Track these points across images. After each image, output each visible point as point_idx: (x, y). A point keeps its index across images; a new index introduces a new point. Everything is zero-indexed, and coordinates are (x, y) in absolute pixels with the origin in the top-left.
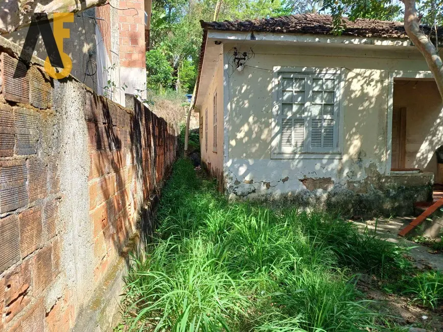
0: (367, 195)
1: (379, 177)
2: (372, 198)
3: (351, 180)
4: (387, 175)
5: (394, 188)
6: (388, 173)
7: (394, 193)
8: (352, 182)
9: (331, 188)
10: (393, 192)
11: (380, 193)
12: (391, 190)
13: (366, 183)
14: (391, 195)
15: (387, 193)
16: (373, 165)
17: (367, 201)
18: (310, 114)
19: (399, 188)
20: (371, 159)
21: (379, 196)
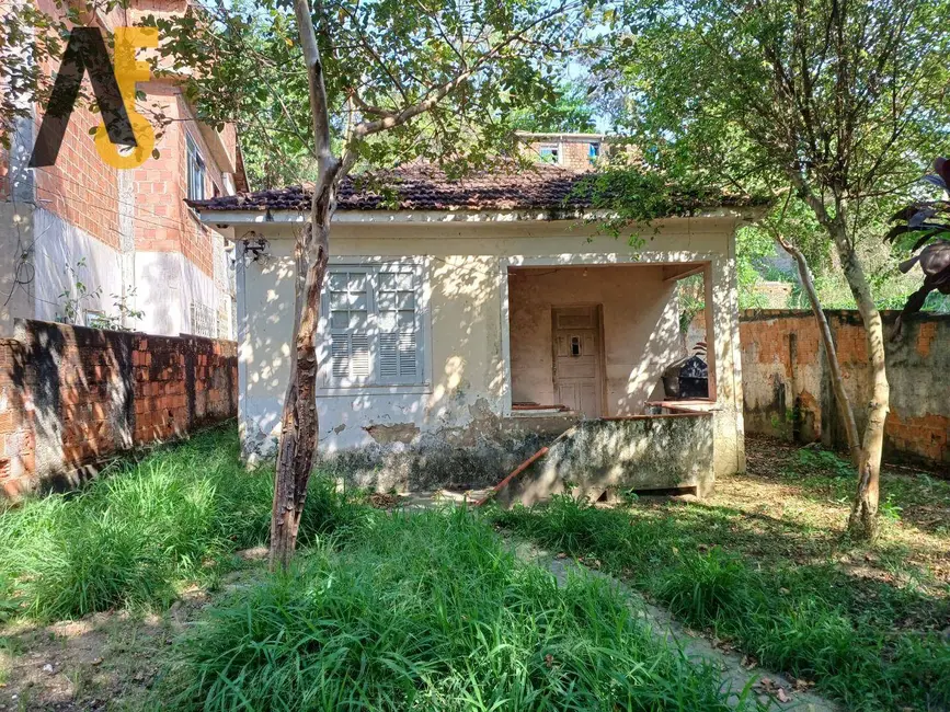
0: (476, 448)
1: (494, 420)
2: (483, 453)
3: (447, 426)
4: (505, 416)
5: (519, 437)
6: (508, 412)
7: (520, 445)
8: (449, 429)
9: (417, 440)
10: (518, 444)
11: (497, 445)
12: (515, 441)
13: (472, 430)
14: (515, 448)
15: (508, 446)
16: (481, 402)
17: (476, 459)
18: (377, 332)
19: (528, 437)
20: (479, 392)
21: (496, 452)
